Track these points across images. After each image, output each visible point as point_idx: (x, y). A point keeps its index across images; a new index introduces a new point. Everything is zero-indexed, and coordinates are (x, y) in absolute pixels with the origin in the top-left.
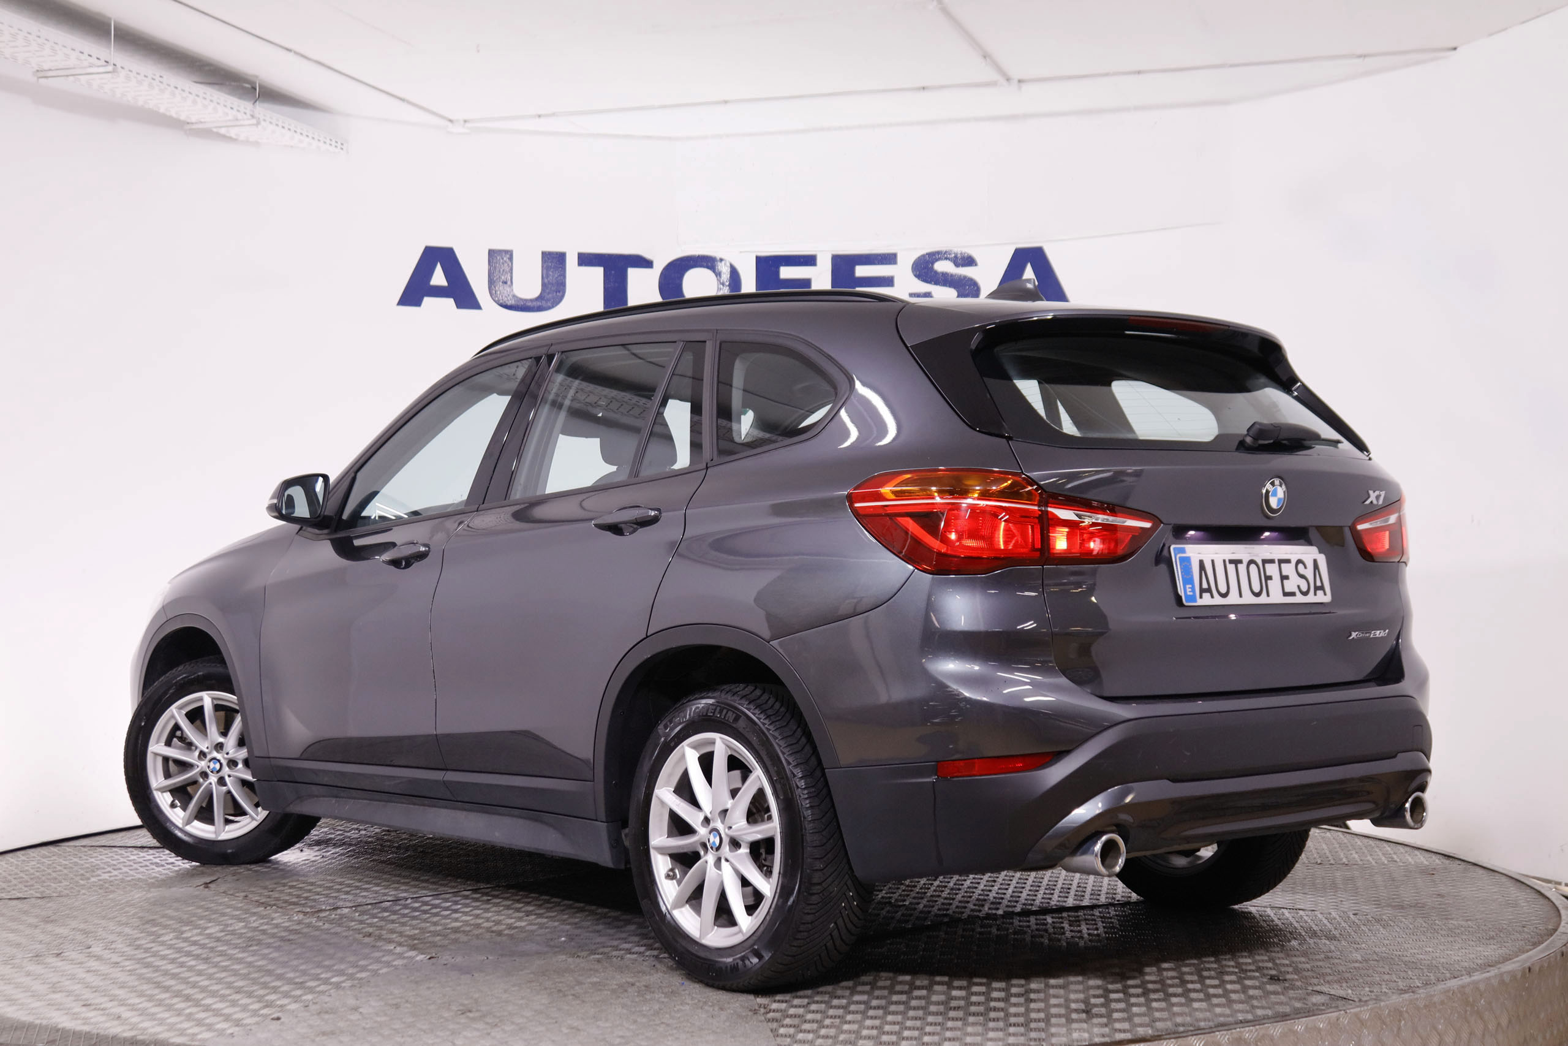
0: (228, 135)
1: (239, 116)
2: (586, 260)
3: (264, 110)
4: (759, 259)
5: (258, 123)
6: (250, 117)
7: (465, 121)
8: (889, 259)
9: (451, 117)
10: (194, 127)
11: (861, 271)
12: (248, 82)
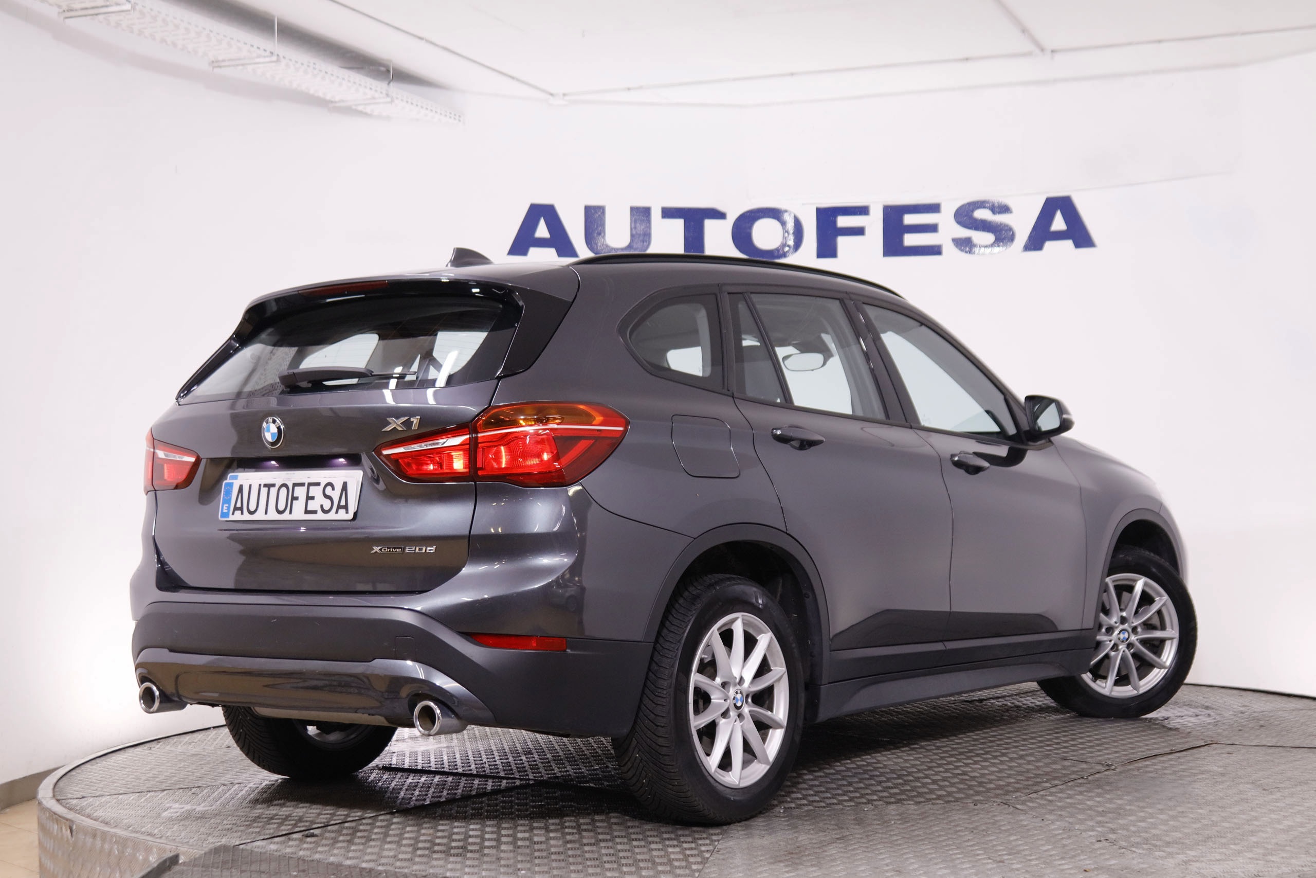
0: (365, 111)
1: (377, 95)
2: (668, 213)
3: (396, 89)
4: (819, 211)
5: (392, 101)
6: (384, 96)
7: (564, 95)
8: (934, 208)
9: (552, 92)
10: (338, 105)
11: (910, 219)
12: (384, 65)
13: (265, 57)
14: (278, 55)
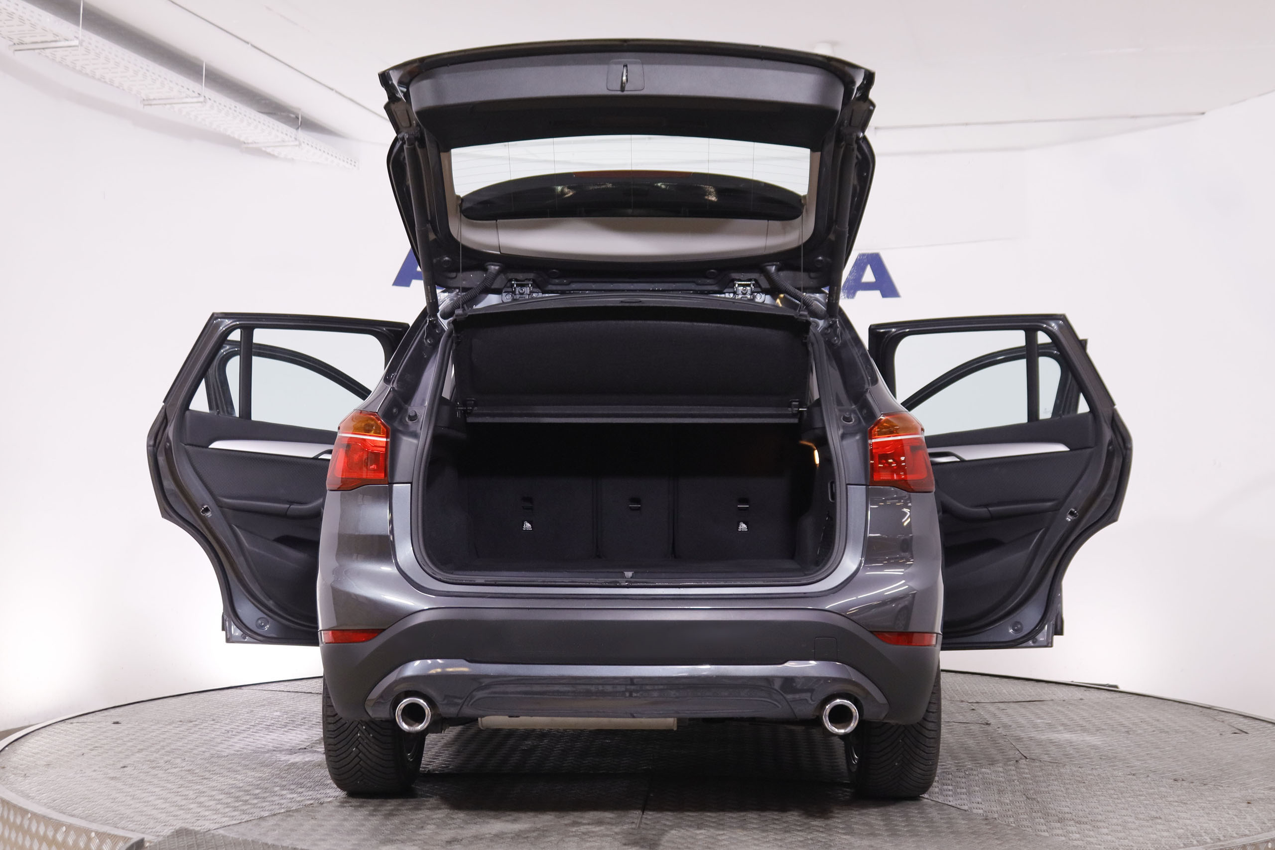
0: (272, 153)
1: (286, 139)
5: (299, 145)
6: (293, 139)
10: (251, 146)
12: (294, 113)
13: (192, 97)
14: (205, 97)
